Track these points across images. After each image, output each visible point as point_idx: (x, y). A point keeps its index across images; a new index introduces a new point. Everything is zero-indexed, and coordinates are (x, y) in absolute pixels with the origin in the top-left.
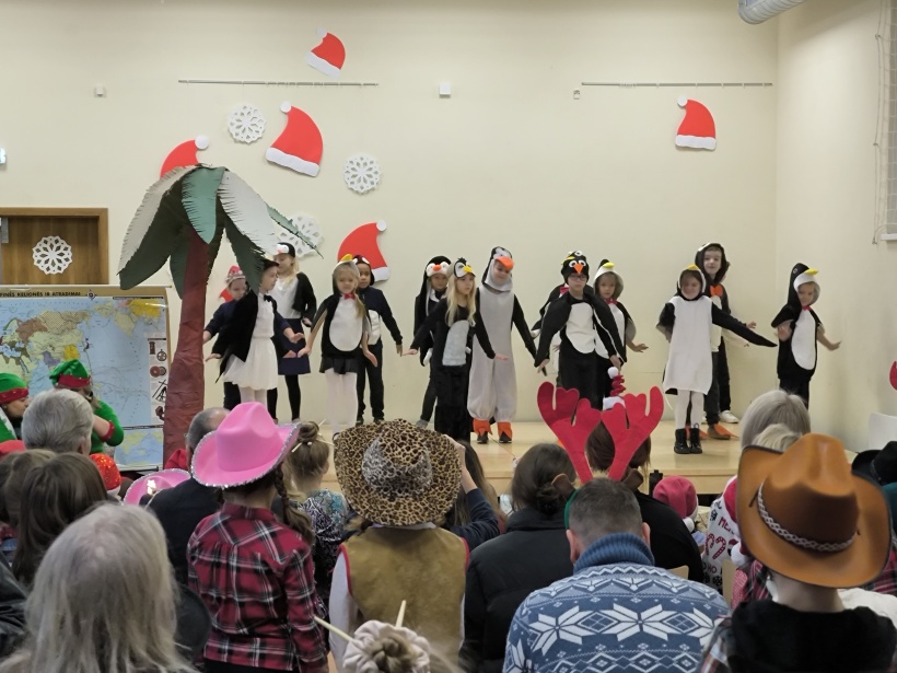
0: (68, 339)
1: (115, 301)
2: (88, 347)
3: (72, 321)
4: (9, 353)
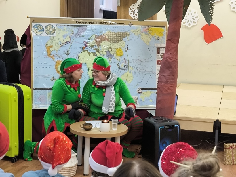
0: (118, 45)
1: (142, 28)
2: (127, 49)
3: (121, 36)
4: (90, 50)
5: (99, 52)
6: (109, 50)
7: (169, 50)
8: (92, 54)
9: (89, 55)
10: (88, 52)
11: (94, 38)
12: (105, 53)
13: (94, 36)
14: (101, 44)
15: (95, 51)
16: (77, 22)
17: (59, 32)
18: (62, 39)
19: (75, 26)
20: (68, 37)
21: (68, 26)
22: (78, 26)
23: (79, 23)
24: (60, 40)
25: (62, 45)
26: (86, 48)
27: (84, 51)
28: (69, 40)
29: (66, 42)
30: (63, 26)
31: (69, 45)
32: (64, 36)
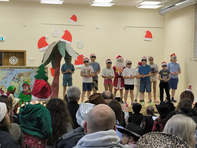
0: (28, 78)
3: (29, 74)
4: (16, 81)
5: (20, 81)
6: (24, 80)
7: (56, 79)
8: (17, 82)
9: (16, 83)
10: (15, 81)
11: (17, 75)
12: (23, 82)
13: (17, 74)
14: (20, 78)
15: (18, 81)
16: (10, 68)
17: (2, 73)
18: (3, 76)
19: (9, 70)
20: (6, 75)
21: (6, 70)
22: (10, 70)
23: (11, 68)
24: (2, 76)
25: (3, 79)
26: (14, 80)
27: (13, 81)
28: (6, 76)
29: (5, 77)
30: (4, 70)
31: (6, 78)
32: (4, 74)
